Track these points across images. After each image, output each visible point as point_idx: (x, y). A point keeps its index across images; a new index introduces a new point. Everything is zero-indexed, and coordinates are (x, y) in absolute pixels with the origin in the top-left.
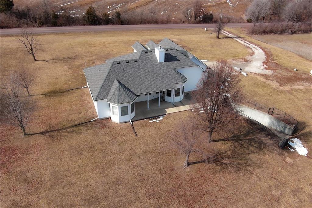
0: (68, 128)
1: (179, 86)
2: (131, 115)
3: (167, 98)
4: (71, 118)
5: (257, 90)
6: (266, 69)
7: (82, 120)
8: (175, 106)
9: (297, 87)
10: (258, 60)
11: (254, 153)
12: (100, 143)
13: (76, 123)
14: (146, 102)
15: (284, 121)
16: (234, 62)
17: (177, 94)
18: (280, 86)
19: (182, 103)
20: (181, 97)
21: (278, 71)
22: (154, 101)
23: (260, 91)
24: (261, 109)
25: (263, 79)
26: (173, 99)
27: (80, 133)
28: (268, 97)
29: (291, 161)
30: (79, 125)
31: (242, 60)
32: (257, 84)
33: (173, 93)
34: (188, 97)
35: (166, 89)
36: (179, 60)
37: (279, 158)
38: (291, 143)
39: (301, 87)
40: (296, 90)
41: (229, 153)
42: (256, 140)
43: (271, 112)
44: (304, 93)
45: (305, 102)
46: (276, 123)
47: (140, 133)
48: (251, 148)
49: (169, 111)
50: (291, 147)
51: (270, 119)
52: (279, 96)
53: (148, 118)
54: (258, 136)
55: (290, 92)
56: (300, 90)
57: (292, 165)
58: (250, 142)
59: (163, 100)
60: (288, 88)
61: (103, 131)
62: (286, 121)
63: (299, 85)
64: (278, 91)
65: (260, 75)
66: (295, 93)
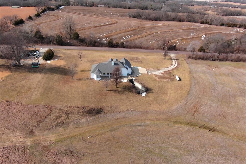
0: (83, 79)
4: (85, 77)
5: (147, 79)
6: (162, 73)
21: (165, 75)
24: (140, 83)
28: (148, 81)
36: (119, 65)
39: (165, 80)
40: (162, 81)
42: (131, 90)
43: (142, 84)
47: (100, 83)
48: (128, 91)
49: (112, 79)
51: (141, 86)
52: (153, 82)
53: (104, 80)
60: (160, 80)
62: (146, 88)
66: (160, 82)
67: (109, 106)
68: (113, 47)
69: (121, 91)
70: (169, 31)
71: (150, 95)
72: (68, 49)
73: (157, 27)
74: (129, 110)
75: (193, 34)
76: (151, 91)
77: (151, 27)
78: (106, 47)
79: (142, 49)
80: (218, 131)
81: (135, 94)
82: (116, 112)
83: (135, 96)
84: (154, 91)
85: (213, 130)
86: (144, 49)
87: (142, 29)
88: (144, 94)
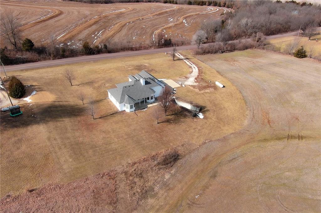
0: (109, 115)
1: (152, 95)
2: (134, 108)
3: (148, 101)
4: (108, 112)
5: (188, 94)
6: (195, 82)
7: (113, 112)
8: (151, 104)
9: (207, 91)
10: (193, 76)
11: (182, 118)
12: (124, 119)
13: (111, 113)
14: (139, 103)
15: (196, 106)
16: (180, 79)
17: (152, 98)
18: (199, 91)
19: (154, 102)
20: (154, 99)
21: (201, 83)
22: (142, 102)
23: (189, 94)
24: (188, 102)
25: (192, 88)
26: (150, 101)
27: (115, 117)
28: (192, 97)
29: (196, 120)
30: (113, 114)
31: (184, 77)
32: (189, 91)
33: (150, 98)
34: (156, 99)
35: (147, 97)
36: (151, 84)
37: (192, 120)
38: (198, 115)
39: (209, 91)
40: (206, 93)
41: (173, 119)
42: (184, 114)
43: (191, 103)
44: (209, 94)
45: (208, 98)
46: (193, 108)
47: (139, 115)
48: (181, 117)
49: (149, 106)
50: (198, 116)
51: (191, 106)
52: (198, 96)
53: (141, 109)
54: (185, 112)
55: (203, 94)
56: (208, 92)
57: (196, 121)
58: (181, 115)
59: (146, 102)
60: (202, 92)
61: (124, 115)
62: (197, 106)
63: (208, 90)
64: (198, 94)
65: (192, 86)
66: (205, 94)
67: (180, 145)
68: (94, 54)
69: (175, 120)
70: (143, 19)
71: (207, 114)
72: (27, 70)
73: (123, 15)
74: (205, 143)
75: (172, 20)
76: (206, 109)
77: (115, 15)
78: (83, 55)
79: (134, 51)
80: (305, 137)
81: (192, 118)
82: (194, 150)
83: (193, 120)
84: (208, 108)
85: (300, 138)
86: (137, 50)
87: (106, 19)
88: (201, 116)
